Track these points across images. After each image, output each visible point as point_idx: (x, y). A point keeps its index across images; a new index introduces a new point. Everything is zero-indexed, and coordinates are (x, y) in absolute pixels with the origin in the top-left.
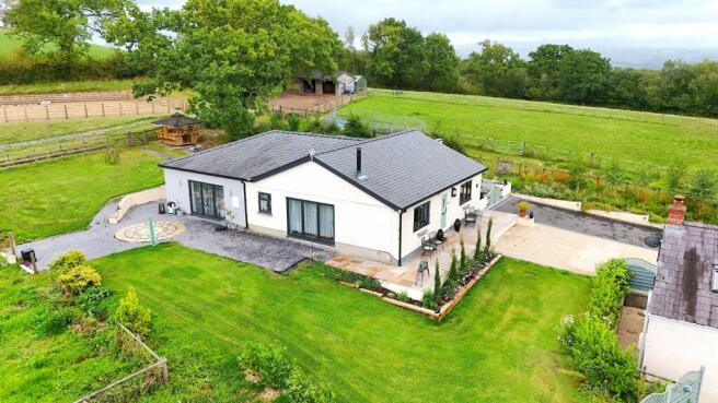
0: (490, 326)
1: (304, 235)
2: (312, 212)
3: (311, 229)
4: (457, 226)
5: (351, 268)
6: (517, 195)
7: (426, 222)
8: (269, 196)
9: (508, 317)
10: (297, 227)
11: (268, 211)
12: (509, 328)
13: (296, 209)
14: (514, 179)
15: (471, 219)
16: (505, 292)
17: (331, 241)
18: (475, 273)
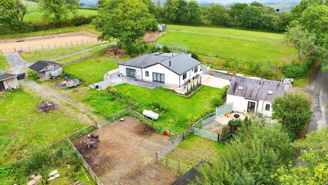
0: (198, 99)
1: (157, 81)
2: (159, 76)
3: (159, 80)
4: (194, 78)
5: (169, 88)
6: (211, 69)
7: (186, 78)
8: (148, 72)
9: (202, 97)
10: (155, 79)
11: (148, 75)
12: (202, 99)
13: (155, 75)
14: (211, 65)
15: (197, 76)
16: (203, 92)
17: (164, 82)
18: (197, 89)
